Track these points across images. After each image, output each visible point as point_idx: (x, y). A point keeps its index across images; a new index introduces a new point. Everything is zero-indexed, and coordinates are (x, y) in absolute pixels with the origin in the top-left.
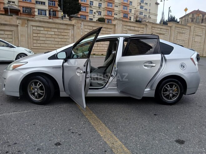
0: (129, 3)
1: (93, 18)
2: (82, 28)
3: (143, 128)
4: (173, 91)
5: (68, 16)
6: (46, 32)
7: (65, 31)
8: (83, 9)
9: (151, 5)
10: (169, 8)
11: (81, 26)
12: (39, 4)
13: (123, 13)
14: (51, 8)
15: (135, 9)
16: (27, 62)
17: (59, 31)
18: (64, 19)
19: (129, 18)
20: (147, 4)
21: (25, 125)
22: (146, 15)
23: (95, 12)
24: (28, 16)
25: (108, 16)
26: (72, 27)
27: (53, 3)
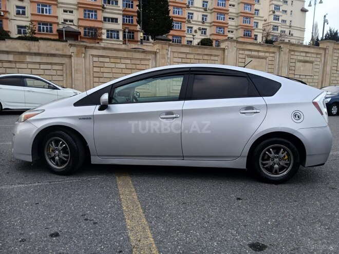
0: (253, 12)
1: (192, 39)
2: (169, 56)
3: (204, 219)
4: (280, 159)
5: (152, 39)
6: (113, 65)
7: (143, 62)
8: (176, 26)
9: (293, 13)
10: (325, 16)
11: (167, 54)
12: (109, 21)
13: (243, 30)
14: (127, 26)
15: (265, 21)
16: (44, 110)
17: (133, 62)
18: (144, 44)
19: (253, 37)
20: (286, 11)
21: (23, 204)
22: (285, 31)
23: (196, 30)
24: (91, 41)
25: (218, 34)
26: (153, 56)
27: (129, 20)
